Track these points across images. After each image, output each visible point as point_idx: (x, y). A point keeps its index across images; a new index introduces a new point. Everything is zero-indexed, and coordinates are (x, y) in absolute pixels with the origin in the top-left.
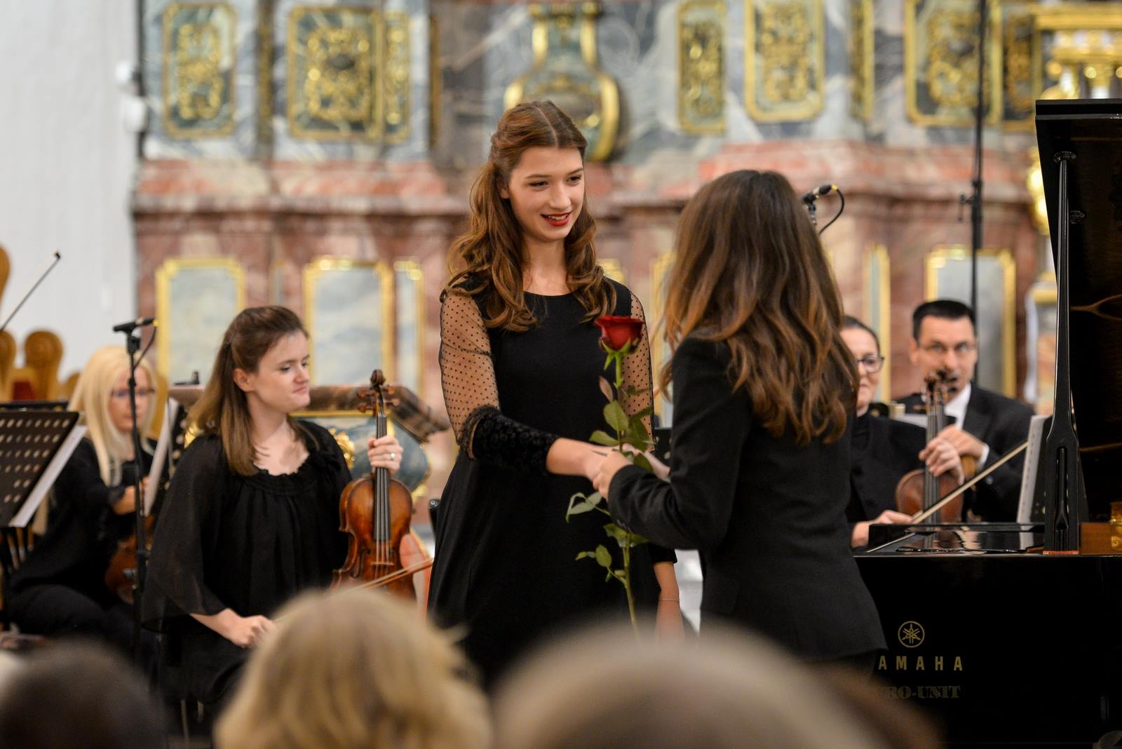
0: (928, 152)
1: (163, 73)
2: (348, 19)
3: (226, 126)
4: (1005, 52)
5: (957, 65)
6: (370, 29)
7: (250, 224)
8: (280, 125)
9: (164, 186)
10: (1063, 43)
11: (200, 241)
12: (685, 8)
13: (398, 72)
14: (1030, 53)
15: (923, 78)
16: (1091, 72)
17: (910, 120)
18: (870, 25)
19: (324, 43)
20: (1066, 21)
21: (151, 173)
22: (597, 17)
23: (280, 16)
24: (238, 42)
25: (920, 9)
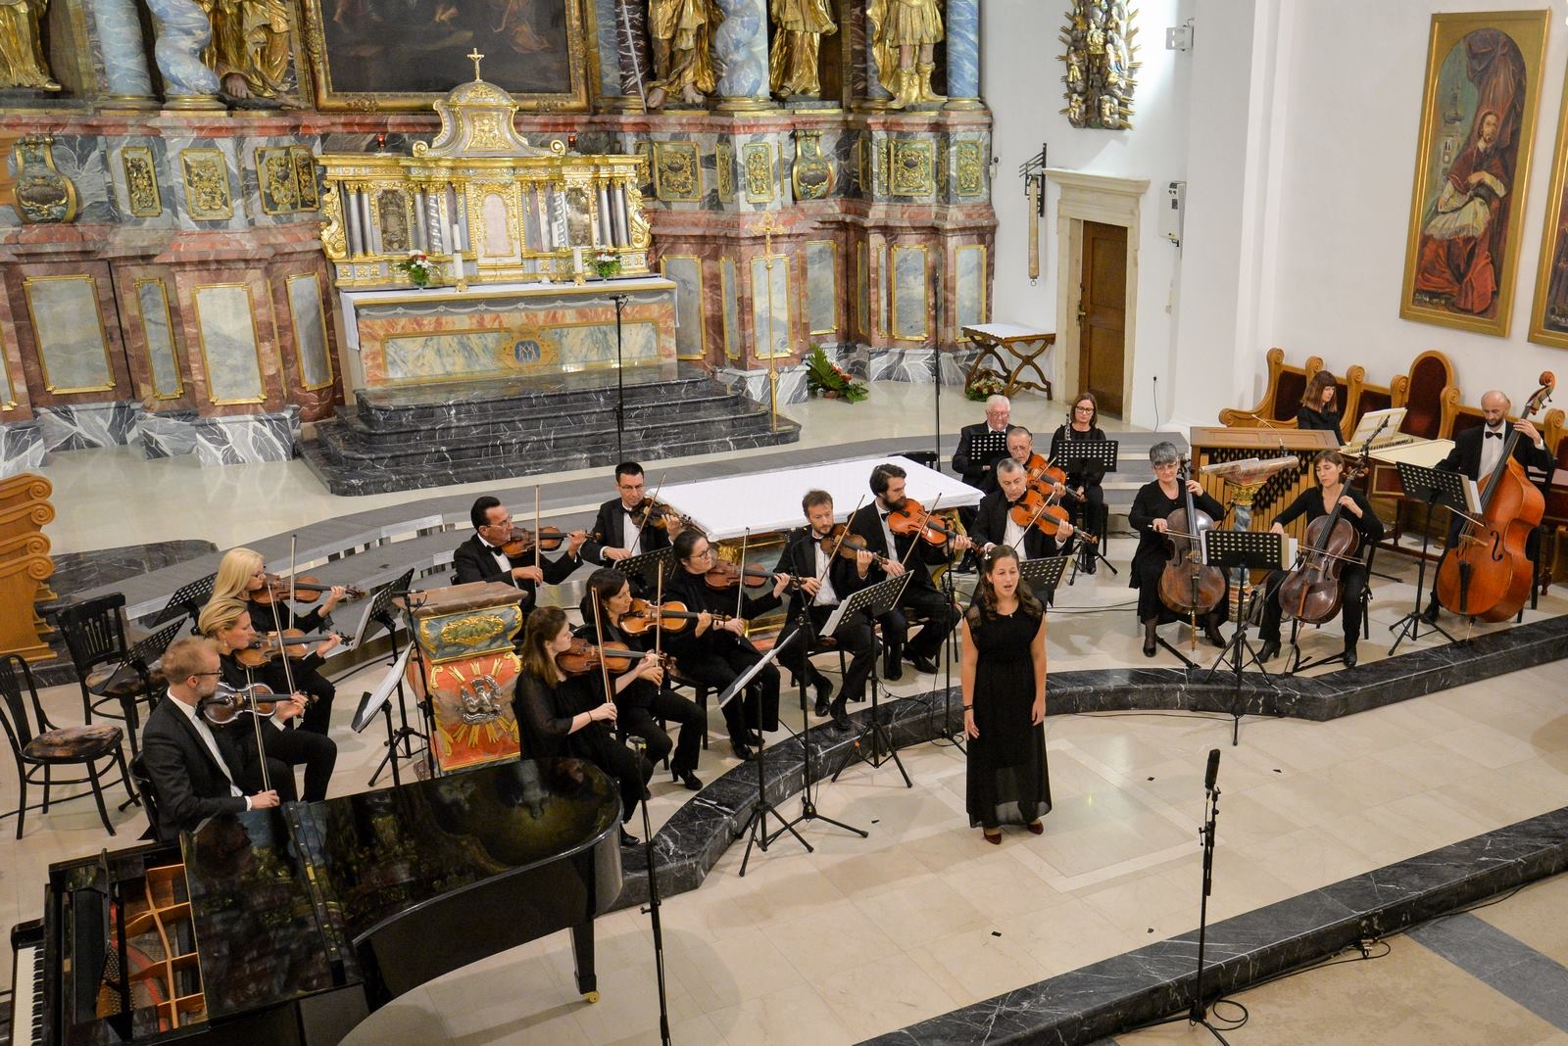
0: (277, 228)
4: (298, 173)
12: (123, 152)
14: (310, 174)
17: (266, 213)
22: (54, 143)
25: (262, 156)
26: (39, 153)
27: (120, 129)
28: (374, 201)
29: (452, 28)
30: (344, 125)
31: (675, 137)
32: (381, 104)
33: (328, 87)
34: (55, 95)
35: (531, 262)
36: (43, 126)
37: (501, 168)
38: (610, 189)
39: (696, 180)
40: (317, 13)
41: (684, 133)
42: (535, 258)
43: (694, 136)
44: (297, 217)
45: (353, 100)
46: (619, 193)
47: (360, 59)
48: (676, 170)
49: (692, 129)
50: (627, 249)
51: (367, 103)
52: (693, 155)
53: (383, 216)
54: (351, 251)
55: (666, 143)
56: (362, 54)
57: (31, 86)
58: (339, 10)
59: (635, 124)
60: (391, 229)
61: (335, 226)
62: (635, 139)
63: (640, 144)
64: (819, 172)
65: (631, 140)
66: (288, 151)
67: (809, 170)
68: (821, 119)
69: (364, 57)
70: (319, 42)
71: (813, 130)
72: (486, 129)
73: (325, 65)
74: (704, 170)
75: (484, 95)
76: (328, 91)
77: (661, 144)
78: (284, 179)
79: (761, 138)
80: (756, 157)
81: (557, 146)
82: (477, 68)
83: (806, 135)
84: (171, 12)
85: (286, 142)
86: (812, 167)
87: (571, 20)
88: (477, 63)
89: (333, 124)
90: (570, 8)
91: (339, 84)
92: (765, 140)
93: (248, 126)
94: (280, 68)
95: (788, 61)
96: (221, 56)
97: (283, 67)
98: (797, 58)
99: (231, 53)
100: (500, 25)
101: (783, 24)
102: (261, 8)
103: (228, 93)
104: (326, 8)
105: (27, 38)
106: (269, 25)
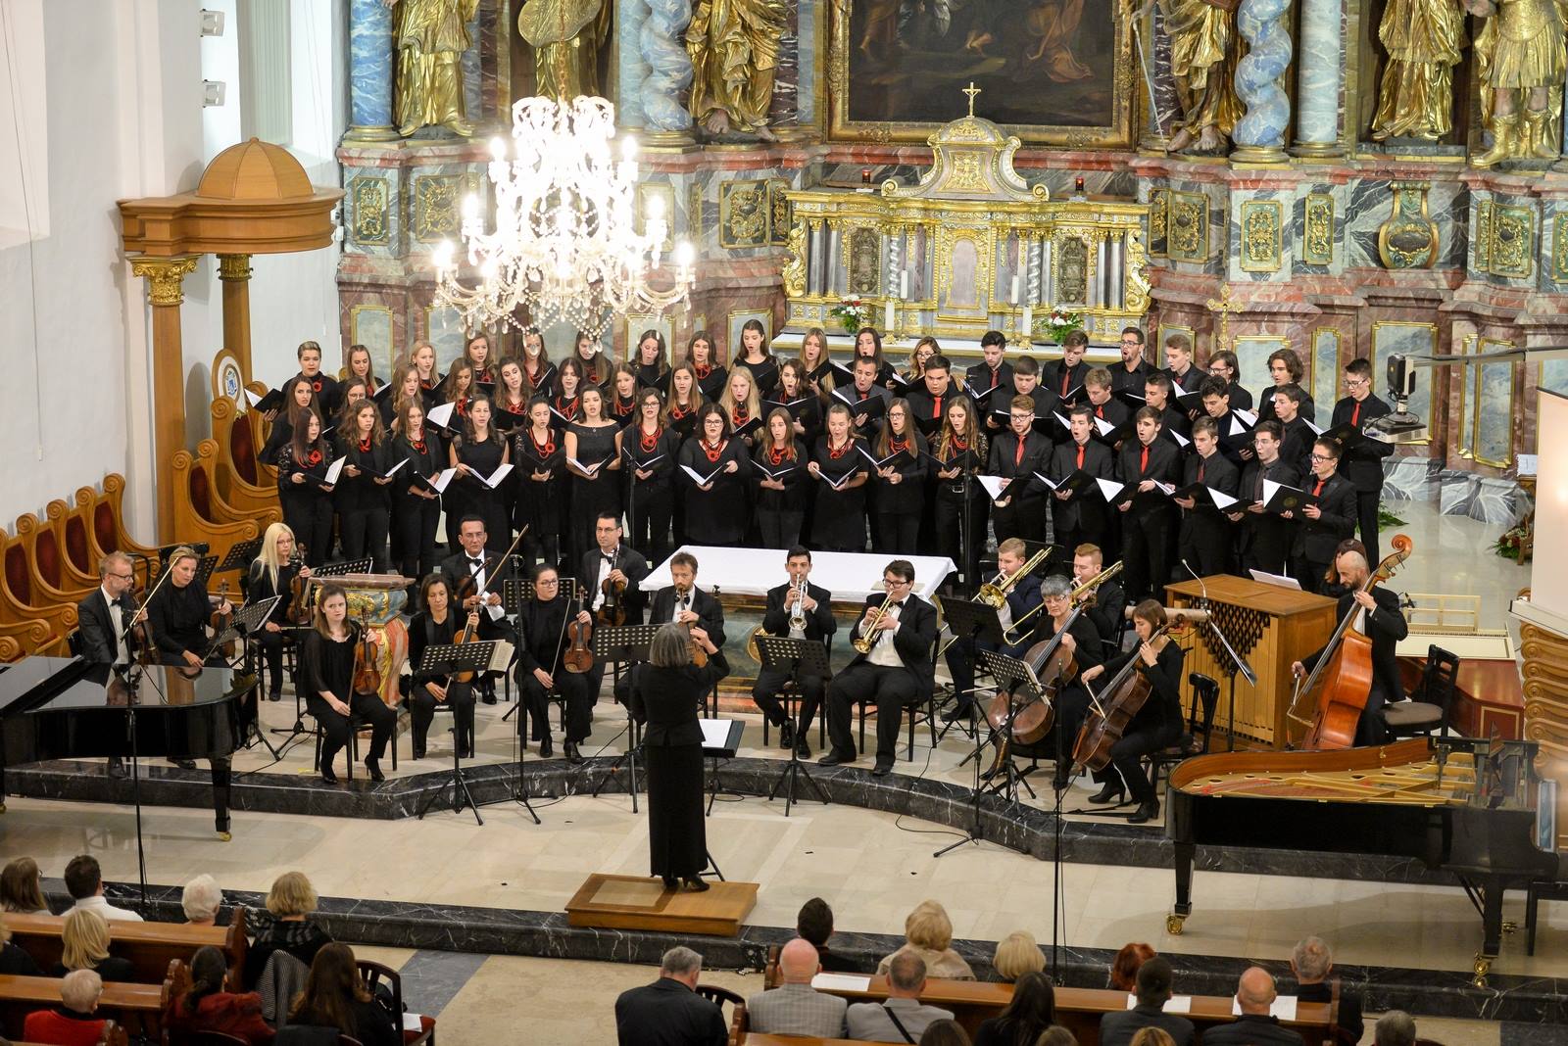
0: (730, 262)
1: (354, 212)
2: (446, 180)
3: (384, 240)
5: (745, 219)
7: (396, 291)
8: (412, 235)
9: (354, 269)
10: (799, 208)
11: (371, 297)
14: (786, 208)
15: (728, 225)
17: (722, 246)
18: (701, 200)
19: (434, 193)
20: (801, 198)
21: (348, 260)
23: (412, 182)
24: (390, 198)
25: (727, 190)
28: (846, 239)
29: (983, 56)
30: (853, 155)
31: (1186, 186)
32: (895, 134)
35: (997, 318)
38: (1109, 242)
39: (1203, 237)
40: (844, 40)
41: (1195, 183)
42: (1002, 314)
43: (1206, 188)
44: (760, 252)
45: (866, 129)
46: (1116, 246)
47: (882, 87)
48: (1183, 223)
49: (1204, 179)
50: (1120, 313)
51: (880, 133)
52: (1202, 209)
53: (855, 256)
54: (808, 290)
55: (1177, 192)
56: (886, 82)
58: (867, 38)
59: (1150, 168)
60: (862, 269)
61: (796, 264)
62: (1150, 186)
63: (1157, 192)
64: (1417, 235)
65: (1145, 187)
66: (761, 185)
67: (1403, 232)
68: (1428, 169)
69: (885, 87)
70: (841, 71)
71: (1417, 182)
72: (967, 169)
73: (844, 94)
74: (1213, 226)
75: (967, 134)
76: (844, 121)
77: (1174, 193)
78: (749, 212)
79: (1271, 195)
80: (1261, 217)
81: (1040, 191)
82: (971, 103)
83: (1405, 189)
84: (652, 56)
85: (760, 175)
86: (1408, 228)
87: (1120, 45)
88: (972, 98)
89: (843, 154)
90: (1121, 32)
91: (856, 114)
92: (1275, 198)
93: (718, 162)
94: (763, 103)
95: (1393, 96)
96: (709, 91)
97: (767, 101)
98: (1402, 93)
99: (717, 89)
100: (1037, 52)
101: (1389, 51)
102: (741, 48)
103: (706, 126)
104: (855, 37)
105: (576, 69)
106: (751, 63)
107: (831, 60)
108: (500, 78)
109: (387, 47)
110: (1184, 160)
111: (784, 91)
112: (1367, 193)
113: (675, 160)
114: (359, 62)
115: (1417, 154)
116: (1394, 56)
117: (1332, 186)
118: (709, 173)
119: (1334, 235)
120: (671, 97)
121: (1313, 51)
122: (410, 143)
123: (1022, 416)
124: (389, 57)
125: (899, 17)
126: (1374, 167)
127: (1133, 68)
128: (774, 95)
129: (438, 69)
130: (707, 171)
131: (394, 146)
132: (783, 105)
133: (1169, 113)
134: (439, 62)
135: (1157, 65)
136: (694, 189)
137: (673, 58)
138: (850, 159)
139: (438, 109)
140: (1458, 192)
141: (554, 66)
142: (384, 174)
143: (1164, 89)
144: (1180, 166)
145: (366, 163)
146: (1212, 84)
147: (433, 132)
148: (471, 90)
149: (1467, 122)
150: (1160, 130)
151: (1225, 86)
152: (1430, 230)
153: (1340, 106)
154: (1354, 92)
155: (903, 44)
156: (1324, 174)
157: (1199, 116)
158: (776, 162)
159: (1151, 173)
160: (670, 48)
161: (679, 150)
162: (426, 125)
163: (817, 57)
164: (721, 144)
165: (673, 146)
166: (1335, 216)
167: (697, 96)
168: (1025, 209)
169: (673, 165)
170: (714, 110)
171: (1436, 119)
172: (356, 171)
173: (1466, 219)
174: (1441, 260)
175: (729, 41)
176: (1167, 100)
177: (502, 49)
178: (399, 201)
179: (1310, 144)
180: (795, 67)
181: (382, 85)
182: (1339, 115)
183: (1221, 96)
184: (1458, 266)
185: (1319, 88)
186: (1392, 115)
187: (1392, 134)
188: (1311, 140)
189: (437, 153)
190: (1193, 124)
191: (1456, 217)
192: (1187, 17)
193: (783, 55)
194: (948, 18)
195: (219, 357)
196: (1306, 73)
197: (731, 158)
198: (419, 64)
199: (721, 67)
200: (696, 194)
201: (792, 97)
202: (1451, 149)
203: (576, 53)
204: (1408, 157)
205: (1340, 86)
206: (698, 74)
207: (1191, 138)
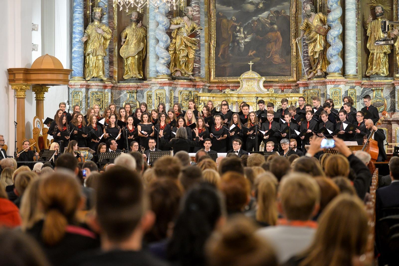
1: (72, 101)
2: (99, 93)
5: (186, 101)
6: (102, 95)
10: (201, 98)
12: (147, 92)
13: (106, 101)
14: (198, 99)
15: (181, 103)
16: (205, 102)
18: (173, 95)
19: (95, 97)
20: (202, 95)
22: (137, 92)
23: (89, 93)
24: (83, 97)
25: (181, 93)
26: (133, 95)
27: (148, 86)
29: (254, 57)
30: (217, 87)
31: (314, 87)
32: (228, 80)
33: (214, 76)
34: (140, 79)
36: (135, 87)
37: (253, 97)
40: (214, 54)
41: (316, 86)
43: (319, 87)
45: (220, 79)
47: (224, 67)
49: (319, 84)
51: (224, 80)
52: (318, 93)
55: (311, 90)
56: (225, 66)
57: (135, 77)
58: (220, 53)
59: (303, 84)
62: (303, 89)
63: (305, 91)
64: (380, 102)
65: (301, 89)
66: (190, 92)
67: (376, 102)
68: (383, 83)
69: (226, 67)
70: (213, 62)
71: (380, 88)
72: (250, 85)
73: (214, 69)
74: (322, 98)
75: (250, 75)
76: (214, 77)
77: (310, 90)
78: (187, 100)
79: (338, 86)
80: (335, 92)
81: (271, 90)
82: (251, 67)
83: (376, 89)
84: (159, 53)
85: (190, 89)
86: (378, 101)
87: (293, 53)
88: (251, 65)
89: (214, 87)
90: (293, 49)
91: (217, 75)
92: (339, 87)
93: (177, 84)
94: (191, 69)
95: (372, 64)
96: (175, 66)
97: (192, 68)
98: (374, 62)
99: (178, 65)
100: (269, 56)
101: (370, 51)
102: (185, 51)
103: (175, 75)
104: (217, 53)
105: (136, 65)
106: (187, 56)
107: (210, 60)
108: (114, 68)
109: (83, 54)
110: (313, 80)
111: (197, 66)
112: (365, 92)
113: (166, 82)
114: (74, 58)
115: (379, 79)
116: (371, 52)
117: (355, 86)
118: (176, 88)
119: (357, 100)
120: (165, 65)
121: (349, 48)
122: (88, 82)
123: (270, 116)
124: (83, 57)
125: (229, 47)
126: (367, 84)
127: (297, 59)
128: (194, 67)
129: (97, 61)
130: (175, 87)
131: (85, 82)
132: (197, 71)
133: (308, 69)
134: (97, 59)
135: (304, 55)
136: (171, 92)
137: (165, 53)
138: (216, 88)
139: (97, 73)
140: (391, 90)
141: (130, 64)
142: (81, 90)
143: (306, 62)
144: (312, 81)
145: (76, 87)
146: (320, 57)
147: (95, 79)
148: (106, 69)
149: (393, 70)
150: (306, 74)
151: (324, 58)
152: (384, 101)
153: (357, 67)
154: (360, 63)
155: (230, 55)
156: (353, 83)
157: (316, 67)
158: (194, 86)
159: (303, 85)
160: (164, 51)
161: (167, 79)
162: (93, 77)
163: (206, 59)
164: (179, 80)
165: (165, 79)
166: (357, 95)
167: (172, 67)
168: (267, 96)
169: (165, 84)
170: (176, 71)
171: (384, 70)
172: (73, 89)
173: (394, 98)
174: (388, 110)
175: (181, 49)
176: (307, 65)
177: (115, 59)
178: (86, 97)
179: (349, 75)
180: (200, 60)
181: (81, 65)
182: (357, 69)
183: (323, 61)
184: (392, 111)
185: (350, 59)
186: (372, 69)
187: (372, 74)
188: (349, 74)
189: (96, 84)
190: (314, 70)
191: (391, 97)
192: (312, 38)
193: (196, 56)
194: (243, 47)
195: (35, 118)
196: (347, 55)
197: (182, 83)
198: (92, 60)
199: (179, 58)
200: (172, 93)
201: (199, 68)
202: (389, 78)
203: (137, 60)
204: (377, 81)
205: (356, 61)
206: (172, 61)
207: (315, 74)
